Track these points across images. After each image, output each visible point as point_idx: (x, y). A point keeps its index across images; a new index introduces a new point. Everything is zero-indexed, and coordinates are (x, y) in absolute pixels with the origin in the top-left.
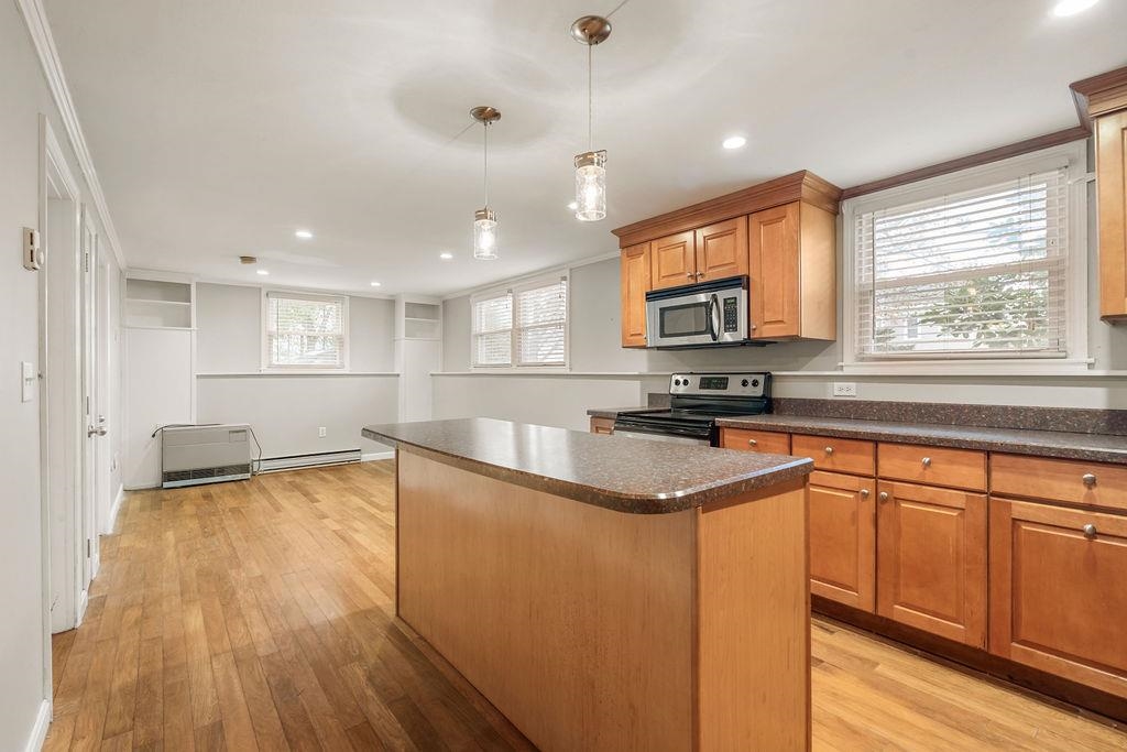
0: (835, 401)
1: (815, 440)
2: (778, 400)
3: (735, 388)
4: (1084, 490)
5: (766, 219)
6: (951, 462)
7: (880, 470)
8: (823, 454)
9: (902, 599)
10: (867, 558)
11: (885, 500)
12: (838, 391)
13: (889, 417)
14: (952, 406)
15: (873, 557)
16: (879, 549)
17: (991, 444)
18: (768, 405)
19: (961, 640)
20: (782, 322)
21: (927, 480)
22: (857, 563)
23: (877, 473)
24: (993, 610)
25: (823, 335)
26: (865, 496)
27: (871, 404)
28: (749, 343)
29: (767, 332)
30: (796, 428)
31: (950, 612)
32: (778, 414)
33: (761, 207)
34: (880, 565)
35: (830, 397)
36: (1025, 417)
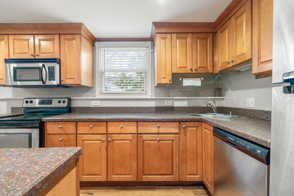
0: (93, 107)
1: (86, 123)
2: (74, 108)
3: (55, 104)
4: (157, 129)
5: (67, 38)
6: (128, 126)
7: (108, 131)
8: (89, 128)
9: (115, 173)
10: (104, 163)
11: (110, 141)
12: (94, 104)
13: (109, 111)
14: (125, 107)
15: (106, 161)
16: (108, 158)
17: (138, 119)
18: (70, 110)
19: (131, 180)
20: (74, 78)
21: (122, 132)
22: (101, 165)
23: (107, 132)
24: (138, 168)
25: (89, 84)
26: (103, 141)
27: (104, 108)
28: (60, 86)
29: (68, 82)
30: (78, 119)
31: (128, 173)
32: (73, 113)
33: (66, 33)
34: (108, 164)
35: (92, 106)
36: (141, 109)
